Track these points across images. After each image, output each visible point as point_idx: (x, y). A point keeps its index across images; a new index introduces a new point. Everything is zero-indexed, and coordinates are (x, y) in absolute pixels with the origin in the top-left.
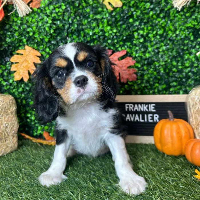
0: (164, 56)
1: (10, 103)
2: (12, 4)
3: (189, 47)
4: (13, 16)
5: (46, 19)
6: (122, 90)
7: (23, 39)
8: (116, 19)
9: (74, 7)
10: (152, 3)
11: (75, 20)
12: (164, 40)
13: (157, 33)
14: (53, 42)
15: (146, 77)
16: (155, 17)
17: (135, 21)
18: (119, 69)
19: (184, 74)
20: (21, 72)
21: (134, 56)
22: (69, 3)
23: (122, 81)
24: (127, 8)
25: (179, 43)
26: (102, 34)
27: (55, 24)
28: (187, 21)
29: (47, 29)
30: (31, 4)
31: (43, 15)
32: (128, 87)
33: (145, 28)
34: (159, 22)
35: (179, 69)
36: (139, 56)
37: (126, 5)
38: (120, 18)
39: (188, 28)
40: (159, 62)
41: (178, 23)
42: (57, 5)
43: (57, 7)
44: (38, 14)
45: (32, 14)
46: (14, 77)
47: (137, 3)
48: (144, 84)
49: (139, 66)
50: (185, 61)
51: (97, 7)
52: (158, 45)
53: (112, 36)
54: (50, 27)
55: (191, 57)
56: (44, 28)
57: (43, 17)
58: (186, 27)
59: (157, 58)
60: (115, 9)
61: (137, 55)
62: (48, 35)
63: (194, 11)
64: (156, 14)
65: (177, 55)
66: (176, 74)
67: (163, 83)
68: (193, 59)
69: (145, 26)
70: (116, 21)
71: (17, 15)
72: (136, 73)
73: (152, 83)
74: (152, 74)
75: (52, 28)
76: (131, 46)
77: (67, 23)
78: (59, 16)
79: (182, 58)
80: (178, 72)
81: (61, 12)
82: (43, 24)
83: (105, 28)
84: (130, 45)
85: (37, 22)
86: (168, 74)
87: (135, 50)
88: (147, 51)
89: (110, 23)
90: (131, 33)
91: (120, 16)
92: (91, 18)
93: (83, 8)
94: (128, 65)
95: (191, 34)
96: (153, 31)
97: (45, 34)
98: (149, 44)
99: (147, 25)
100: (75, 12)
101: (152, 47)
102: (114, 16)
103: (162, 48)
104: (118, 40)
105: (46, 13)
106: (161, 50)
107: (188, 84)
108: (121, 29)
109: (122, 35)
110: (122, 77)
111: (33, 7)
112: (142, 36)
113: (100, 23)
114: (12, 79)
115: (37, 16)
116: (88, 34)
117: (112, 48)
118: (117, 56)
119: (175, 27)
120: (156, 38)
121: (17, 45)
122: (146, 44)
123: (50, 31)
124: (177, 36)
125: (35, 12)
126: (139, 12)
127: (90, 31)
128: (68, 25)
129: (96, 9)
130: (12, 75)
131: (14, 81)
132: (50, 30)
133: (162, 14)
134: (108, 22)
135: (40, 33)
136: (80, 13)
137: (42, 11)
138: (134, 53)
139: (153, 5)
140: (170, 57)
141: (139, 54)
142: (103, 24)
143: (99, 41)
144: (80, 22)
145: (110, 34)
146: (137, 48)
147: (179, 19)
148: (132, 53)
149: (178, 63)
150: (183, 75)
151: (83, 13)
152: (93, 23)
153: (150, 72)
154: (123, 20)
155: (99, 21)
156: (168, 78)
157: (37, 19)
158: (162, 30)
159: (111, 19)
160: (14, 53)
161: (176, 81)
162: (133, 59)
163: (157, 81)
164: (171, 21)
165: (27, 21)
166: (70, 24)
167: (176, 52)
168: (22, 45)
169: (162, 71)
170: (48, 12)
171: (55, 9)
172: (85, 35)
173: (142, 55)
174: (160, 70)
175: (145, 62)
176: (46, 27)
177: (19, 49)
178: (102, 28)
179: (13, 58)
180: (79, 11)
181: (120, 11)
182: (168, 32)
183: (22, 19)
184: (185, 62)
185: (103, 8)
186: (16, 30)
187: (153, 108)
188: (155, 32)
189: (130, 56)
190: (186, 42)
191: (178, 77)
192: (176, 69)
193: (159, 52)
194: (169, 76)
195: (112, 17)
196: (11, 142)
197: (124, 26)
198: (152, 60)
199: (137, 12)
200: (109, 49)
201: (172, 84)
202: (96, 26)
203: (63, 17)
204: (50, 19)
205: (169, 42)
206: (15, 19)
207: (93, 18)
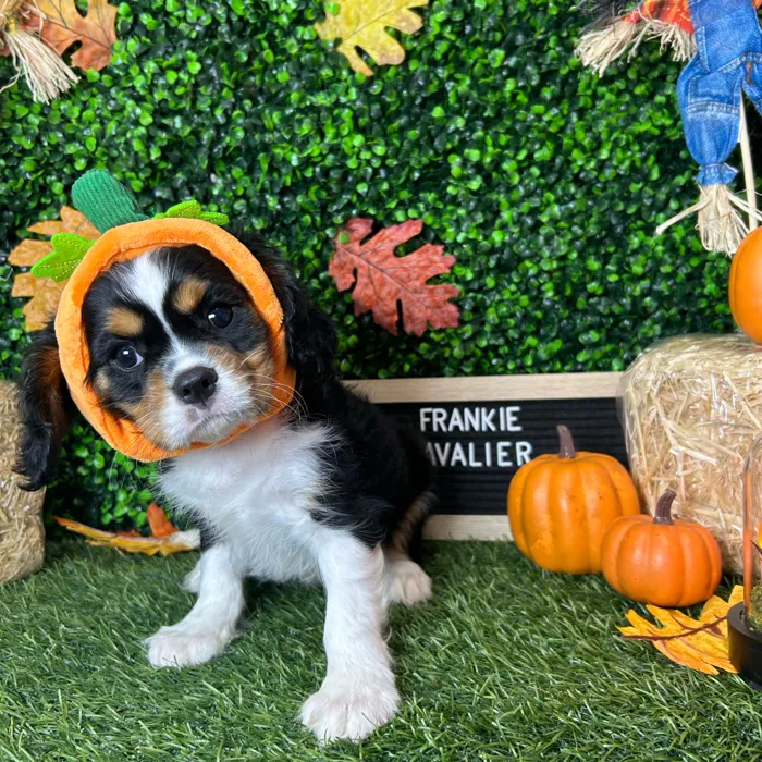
0: (557, 241)
1: (13, 408)
2: (6, 55)
3: (643, 205)
4: (11, 98)
5: (134, 112)
6: (409, 361)
7: (52, 182)
8: (384, 106)
9: (234, 65)
10: (511, 49)
11: (237, 112)
12: (557, 181)
13: (530, 156)
14: (158, 193)
15: (491, 316)
16: (522, 98)
17: (451, 113)
18: (399, 286)
19: (626, 301)
20: (47, 301)
21: (449, 240)
22: (213, 52)
23: (409, 328)
24: (426, 68)
25: (609, 191)
26: (334, 160)
27: (164, 128)
28: (639, 114)
29: (137, 146)
30: (73, 56)
31: (121, 93)
32: (429, 351)
33: (489, 141)
34: (539, 117)
35: (611, 283)
36: (467, 241)
37: (419, 57)
38: (398, 103)
39: (640, 138)
40: (539, 261)
41: (604, 122)
42: (172, 60)
43: (170, 67)
44: (105, 91)
45: (81, 92)
46: (23, 319)
47: (458, 50)
48: (488, 340)
49: (470, 276)
50: (630, 255)
51: (315, 66)
52: (535, 202)
53: (370, 170)
54: (149, 140)
55: (651, 241)
56: (127, 143)
57: (121, 103)
58: (632, 133)
59: (532, 246)
60: (380, 71)
61: (460, 238)
62: (142, 166)
63: (663, 77)
64: (529, 90)
65: (604, 233)
66: (599, 303)
67: (554, 334)
68: (660, 248)
69: (486, 134)
70: (386, 116)
71: (26, 94)
72: (457, 302)
73: (513, 334)
74: (515, 302)
75: (155, 145)
76: (441, 206)
77: (207, 123)
78: (180, 97)
79: (621, 244)
80: (606, 294)
81: (185, 86)
82: (122, 126)
83: (346, 139)
84: (435, 200)
85: (98, 120)
86: (570, 302)
87: (455, 217)
88: (498, 222)
89: (363, 121)
90: (441, 158)
91: (399, 95)
92: (296, 106)
93: (266, 67)
94: (430, 274)
95: (652, 158)
96: (517, 150)
97: (130, 163)
98: (502, 198)
99: (495, 129)
100: (238, 84)
101: (515, 209)
102: (379, 98)
103: (548, 209)
104: (394, 182)
105: (133, 88)
106: (544, 218)
107: (639, 336)
108: (402, 144)
109: (408, 163)
110: (410, 317)
111: (82, 66)
112: (479, 167)
113: (329, 122)
114: (18, 327)
115: (98, 101)
116: (285, 161)
117: (372, 211)
118: (392, 241)
119: (594, 134)
120: (530, 175)
121: (33, 205)
122: (494, 196)
123: (149, 155)
124: (601, 166)
125: (92, 85)
126: (468, 81)
127: (292, 150)
128: (212, 131)
129: (313, 71)
130: (17, 313)
131: (24, 334)
132: (148, 148)
133: (549, 87)
134: (355, 118)
135: (113, 159)
136: (254, 85)
137: (116, 79)
138: (451, 230)
139: (518, 56)
140: (578, 243)
141: (467, 232)
142: (338, 128)
143: (325, 187)
144: (253, 120)
145: (364, 163)
146: (462, 212)
147: (610, 104)
148: (443, 230)
149: (606, 263)
150: (622, 305)
151: (264, 88)
152: (300, 122)
153: (507, 295)
154: (408, 113)
155: (324, 114)
156: (569, 318)
157: (98, 109)
158: (550, 145)
159: (366, 107)
160: (19, 234)
161: (597, 327)
162: (446, 250)
163: (533, 328)
164: (582, 113)
165: (63, 116)
166: (218, 127)
167: (599, 223)
168: (49, 205)
169: (550, 294)
170: (139, 82)
171: (162, 72)
172: (275, 165)
173: (478, 234)
174: (544, 288)
175: (488, 261)
176: (132, 137)
177: (39, 221)
178: (335, 142)
179: (19, 252)
180: (252, 79)
181: (399, 77)
182: (570, 153)
183: (45, 110)
184: (632, 260)
185: (335, 68)
186: (24, 152)
187: (515, 419)
188: (522, 155)
189: (437, 241)
190: (635, 187)
191: (607, 312)
192: (601, 283)
193: (538, 224)
194: (576, 310)
195: (369, 98)
196: (21, 544)
197: (413, 134)
198: (513, 254)
199: (457, 81)
200: (363, 215)
201: (583, 338)
202: (313, 132)
203: (194, 102)
204: (148, 110)
205: (573, 189)
206: (22, 111)
207: (302, 105)
